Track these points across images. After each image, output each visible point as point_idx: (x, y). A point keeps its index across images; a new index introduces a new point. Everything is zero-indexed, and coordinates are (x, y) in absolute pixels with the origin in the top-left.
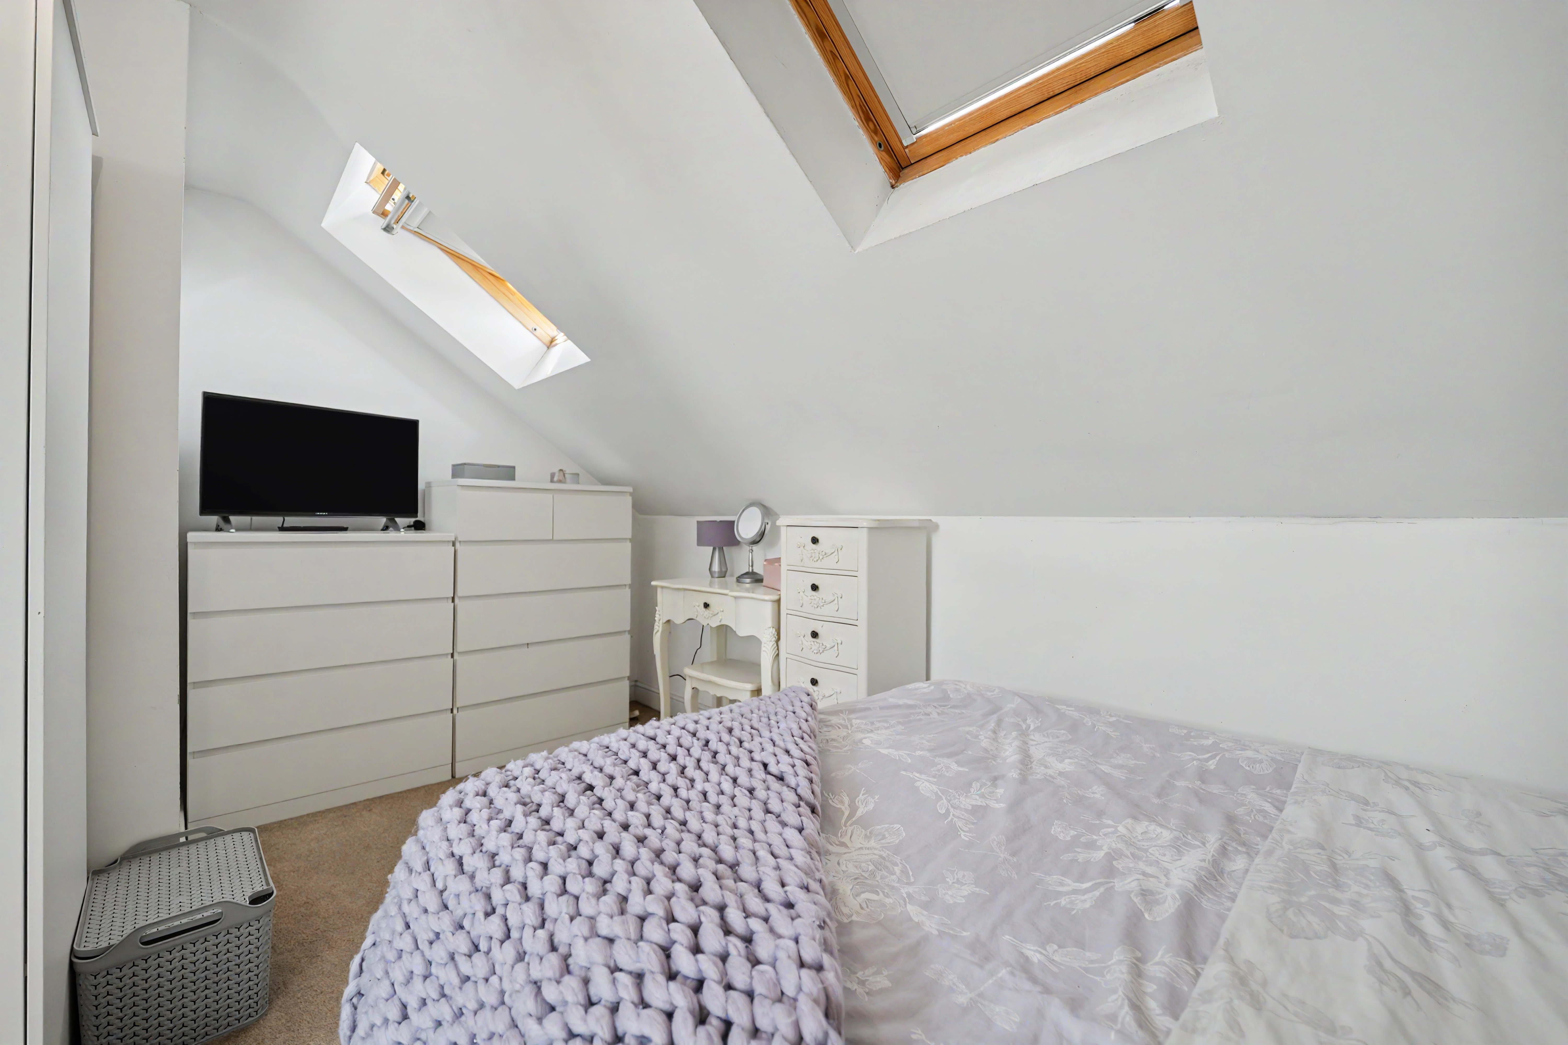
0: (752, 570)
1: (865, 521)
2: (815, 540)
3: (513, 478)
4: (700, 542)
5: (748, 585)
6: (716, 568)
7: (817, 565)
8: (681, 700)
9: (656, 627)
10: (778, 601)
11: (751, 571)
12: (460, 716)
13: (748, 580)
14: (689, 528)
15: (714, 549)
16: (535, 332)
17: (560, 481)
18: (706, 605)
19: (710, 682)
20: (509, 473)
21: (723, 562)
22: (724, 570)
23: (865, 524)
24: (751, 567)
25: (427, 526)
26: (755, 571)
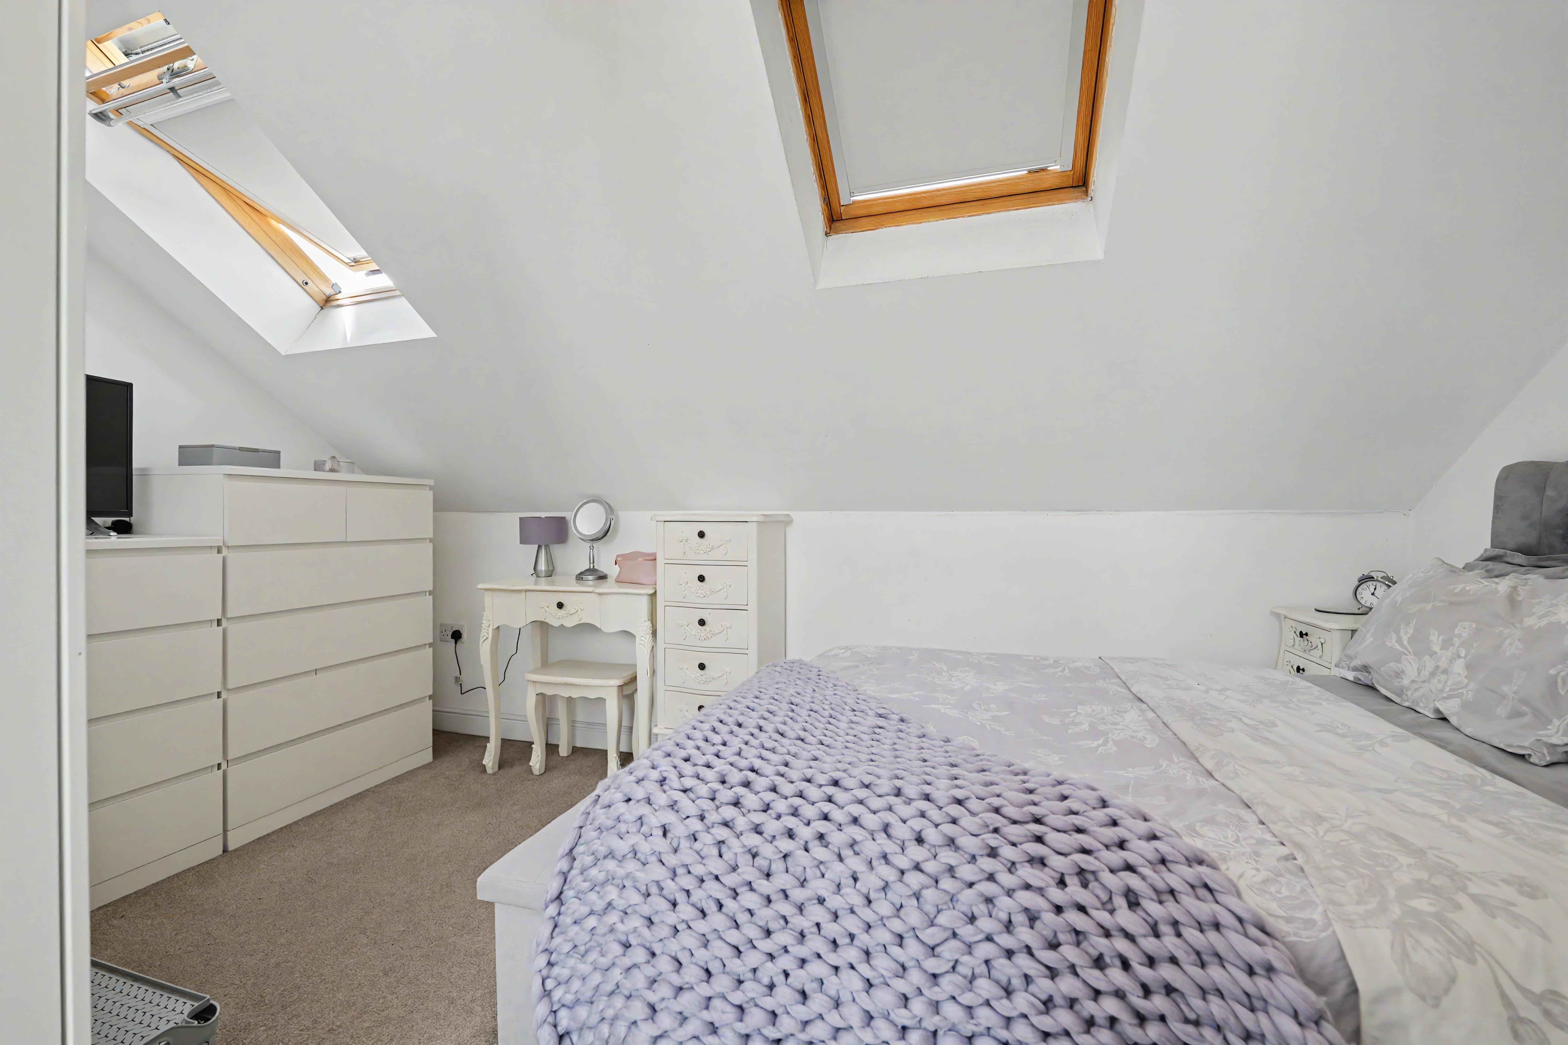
0: (594, 566)
1: (754, 516)
2: (701, 535)
3: (277, 465)
4: (523, 541)
5: (591, 583)
6: (542, 566)
7: (704, 557)
8: (486, 714)
9: (483, 634)
10: (654, 595)
11: (592, 567)
12: (233, 771)
13: (591, 578)
14: (511, 523)
15: (539, 547)
16: (306, 287)
17: (332, 470)
18: (560, 605)
19: (566, 684)
20: (273, 459)
21: (550, 561)
22: (551, 568)
23: (754, 519)
24: (592, 565)
25: (134, 528)
26: (596, 567)
